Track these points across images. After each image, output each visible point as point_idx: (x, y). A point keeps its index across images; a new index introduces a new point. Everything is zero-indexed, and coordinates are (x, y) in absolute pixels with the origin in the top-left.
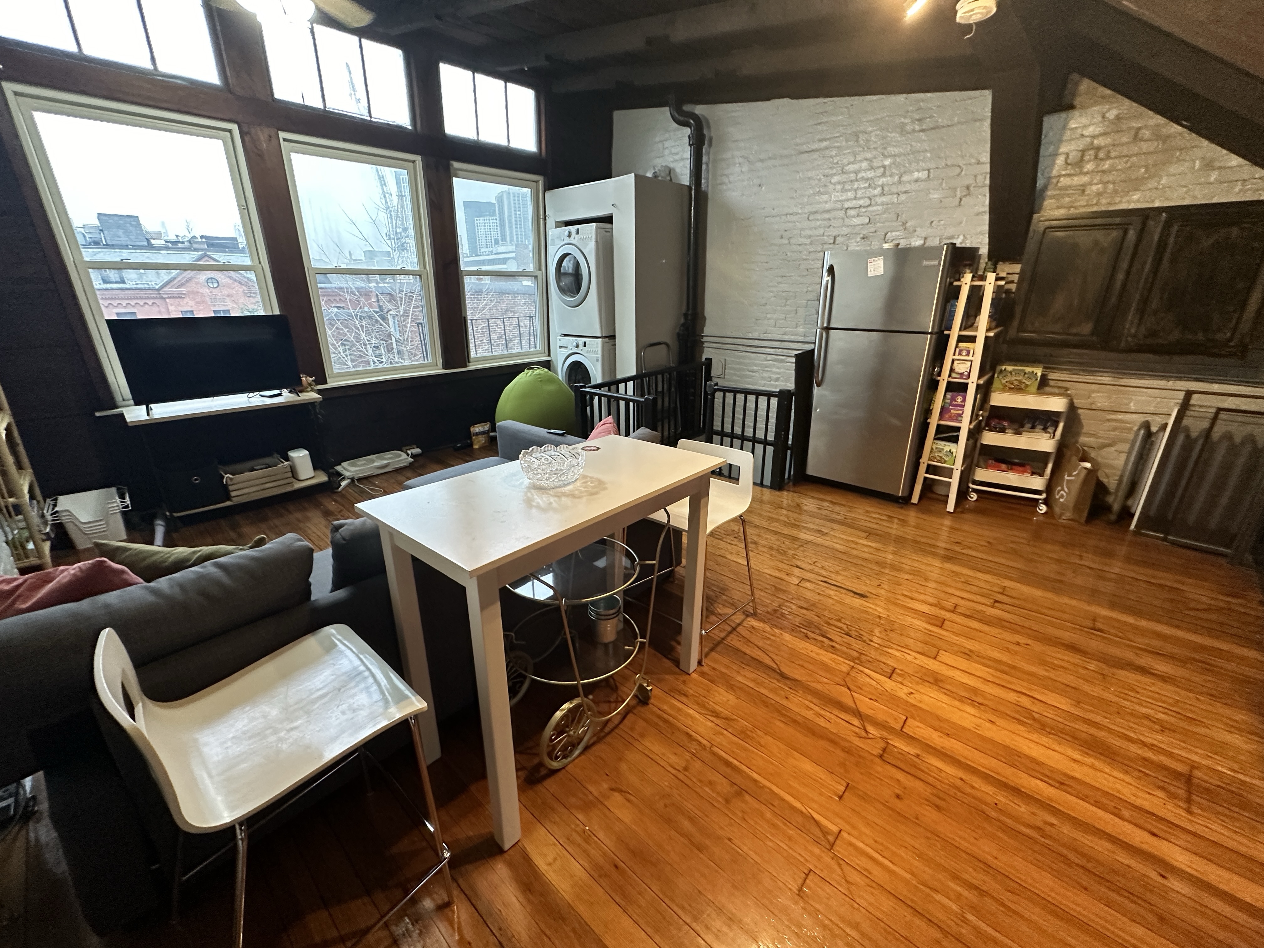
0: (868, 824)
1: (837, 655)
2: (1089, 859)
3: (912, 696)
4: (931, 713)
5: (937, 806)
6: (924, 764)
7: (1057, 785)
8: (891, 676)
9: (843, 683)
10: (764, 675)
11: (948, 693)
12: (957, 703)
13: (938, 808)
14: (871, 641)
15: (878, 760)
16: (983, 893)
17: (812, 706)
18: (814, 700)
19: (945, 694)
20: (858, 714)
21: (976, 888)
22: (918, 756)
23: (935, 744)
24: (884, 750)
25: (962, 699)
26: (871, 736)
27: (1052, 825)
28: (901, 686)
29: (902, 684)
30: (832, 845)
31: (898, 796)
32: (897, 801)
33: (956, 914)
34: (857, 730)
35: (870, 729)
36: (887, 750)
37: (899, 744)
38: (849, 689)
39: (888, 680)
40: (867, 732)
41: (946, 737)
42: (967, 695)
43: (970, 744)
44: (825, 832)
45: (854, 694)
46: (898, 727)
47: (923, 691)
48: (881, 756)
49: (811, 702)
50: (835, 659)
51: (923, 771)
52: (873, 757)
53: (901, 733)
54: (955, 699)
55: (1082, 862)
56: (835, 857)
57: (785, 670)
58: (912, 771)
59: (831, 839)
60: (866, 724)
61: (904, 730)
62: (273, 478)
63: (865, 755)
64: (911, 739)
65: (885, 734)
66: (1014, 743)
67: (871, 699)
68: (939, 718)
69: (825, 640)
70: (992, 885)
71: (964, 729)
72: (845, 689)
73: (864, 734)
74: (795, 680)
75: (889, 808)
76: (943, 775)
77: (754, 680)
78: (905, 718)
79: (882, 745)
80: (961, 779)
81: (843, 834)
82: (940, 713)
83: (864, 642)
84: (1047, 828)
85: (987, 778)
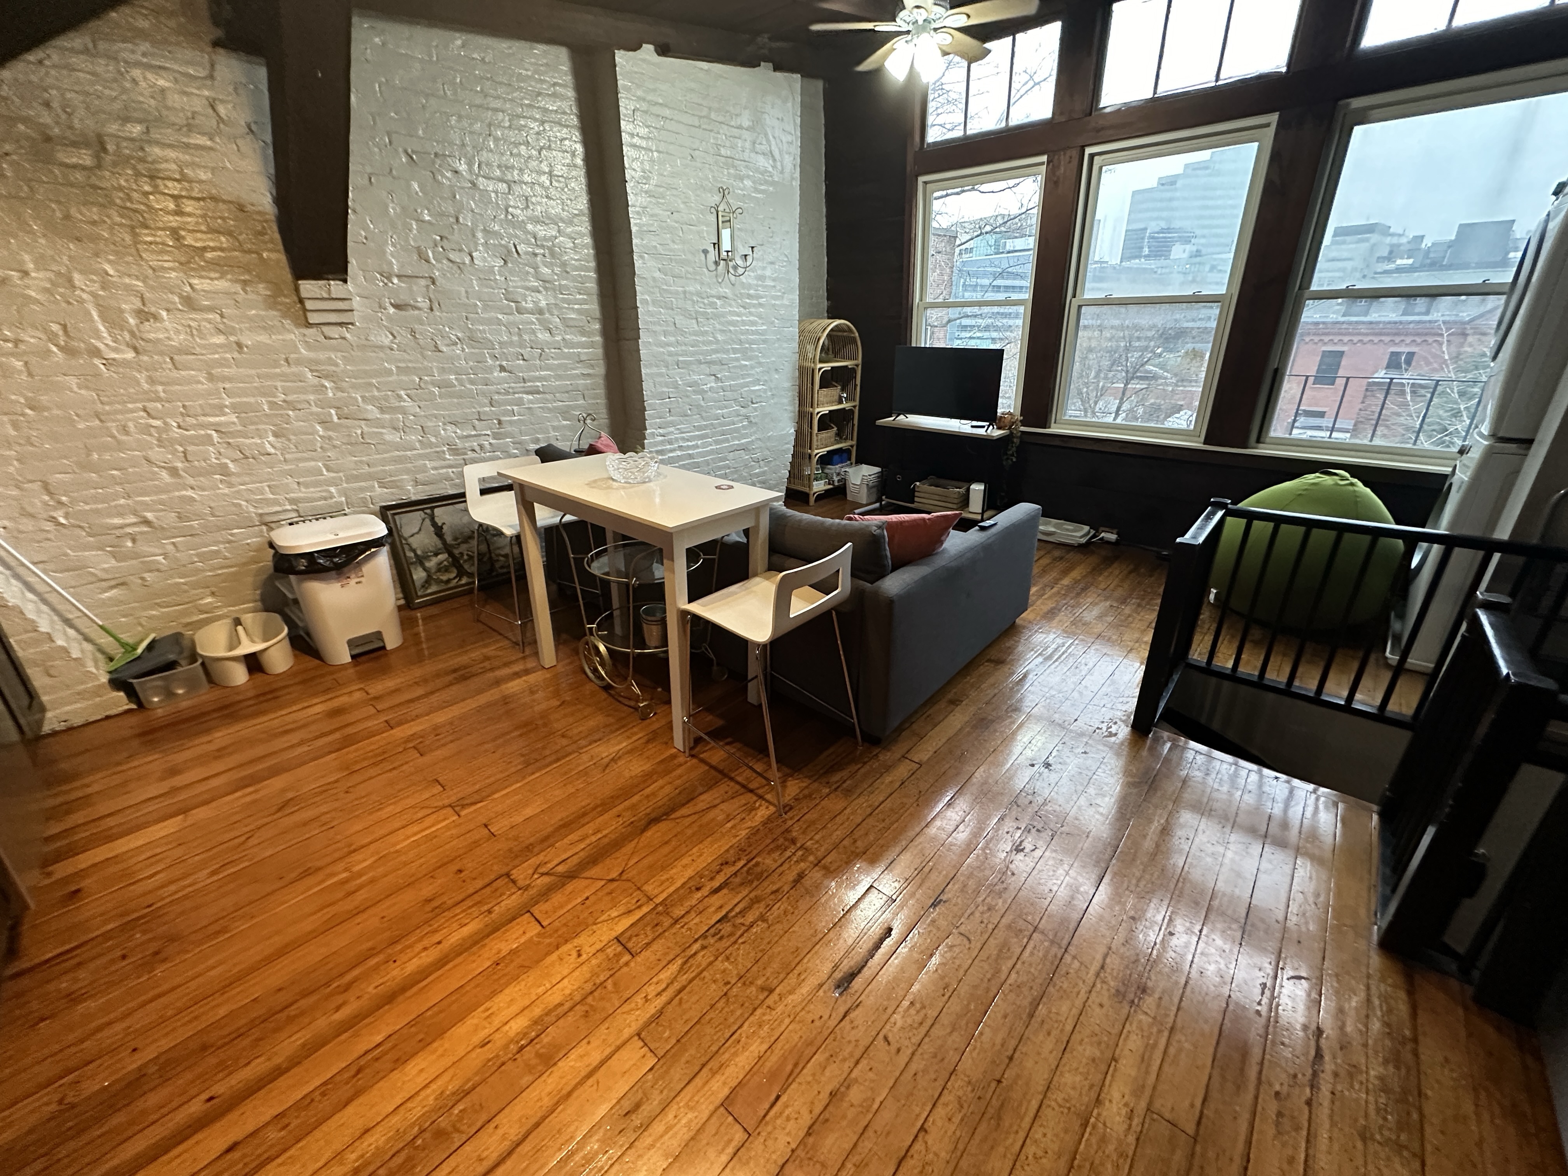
0: (452, 837)
1: (677, 890)
2: (291, 1019)
3: (574, 954)
4: (538, 962)
5: (430, 900)
6: (476, 914)
7: (362, 1062)
8: (619, 941)
9: (624, 877)
10: (660, 803)
11: (560, 1010)
12: (537, 1011)
13: (429, 901)
14: (704, 948)
15: (505, 870)
16: (350, 894)
17: (599, 835)
18: (606, 840)
19: (561, 1004)
20: (571, 876)
21: (354, 892)
22: (490, 912)
23: (493, 939)
24: (514, 882)
25: (540, 1025)
26: (536, 876)
27: (338, 1009)
28: (598, 946)
29: (601, 950)
30: (453, 807)
31: (460, 871)
32: (457, 868)
33: (353, 866)
34: (550, 866)
35: (546, 880)
36: (511, 885)
37: (512, 900)
38: (613, 880)
39: (614, 934)
40: (542, 874)
41: (495, 959)
42: (545, 1039)
43: (472, 984)
44: (463, 807)
45: (603, 883)
46: (536, 910)
47: (576, 973)
48: (508, 875)
49: (605, 836)
50: (672, 884)
51: (470, 907)
52: (510, 867)
53: (526, 909)
54: (547, 1014)
55: (293, 1011)
56: (444, 807)
57: (663, 826)
58: (477, 898)
59: (457, 809)
60: (553, 878)
61: (528, 914)
62: (943, 499)
63: (516, 862)
64: (512, 918)
65: (532, 892)
66: (440, 1051)
67: (587, 898)
68: (525, 968)
69: (716, 884)
70: (348, 905)
71: (494, 993)
72: (614, 875)
73: (541, 870)
74: (643, 831)
75: (456, 858)
76: (455, 926)
77: (654, 794)
78: (544, 924)
79: (521, 883)
80: (439, 943)
81: (455, 817)
82: (532, 976)
83: (704, 936)
84: (340, 999)
85: (424, 973)
